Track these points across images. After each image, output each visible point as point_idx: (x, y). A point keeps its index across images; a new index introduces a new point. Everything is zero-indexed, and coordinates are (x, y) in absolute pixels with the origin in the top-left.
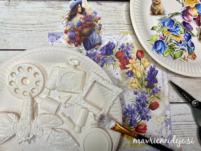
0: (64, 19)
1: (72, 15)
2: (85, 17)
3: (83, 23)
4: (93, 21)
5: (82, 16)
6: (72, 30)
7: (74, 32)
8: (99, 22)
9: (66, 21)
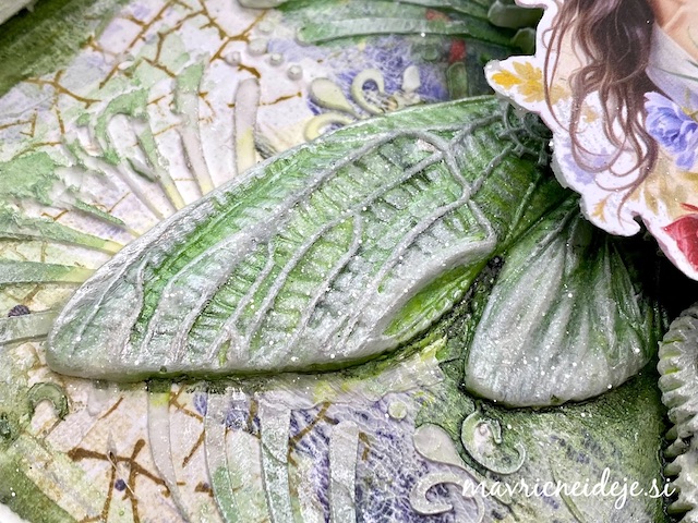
9: (608, 121)
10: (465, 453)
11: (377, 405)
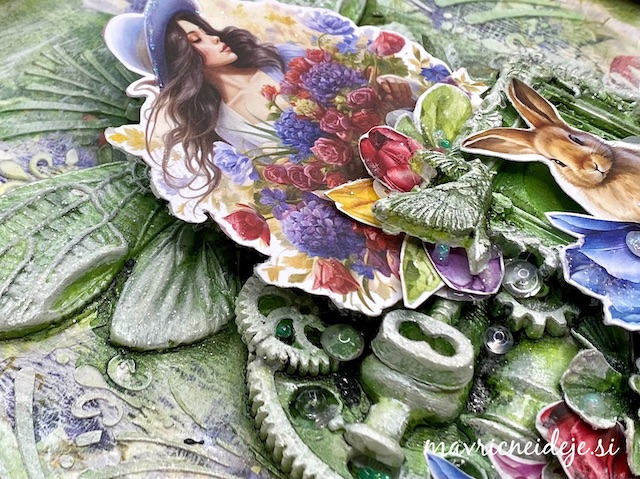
0: (159, 154)
1: (189, 101)
2: (295, 78)
3: (320, 116)
4: (367, 71)
5: (269, 79)
6: (282, 189)
7: (310, 197)
8: (413, 62)
9: (188, 159)
10: (110, 381)
11: (48, 357)
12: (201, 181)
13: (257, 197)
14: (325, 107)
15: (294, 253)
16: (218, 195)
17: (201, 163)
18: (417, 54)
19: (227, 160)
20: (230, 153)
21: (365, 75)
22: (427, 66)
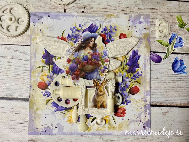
0: (72, 47)
1: (82, 46)
2: (94, 54)
3: (90, 59)
4: (100, 61)
5: (91, 51)
6: (76, 61)
7: (77, 64)
8: (105, 64)
12: (72, 53)
13: (73, 59)
14: (92, 59)
15: (68, 67)
16: (71, 56)
17: (74, 52)
18: (107, 64)
19: (76, 54)
20: (77, 54)
21: (99, 61)
22: (106, 66)
